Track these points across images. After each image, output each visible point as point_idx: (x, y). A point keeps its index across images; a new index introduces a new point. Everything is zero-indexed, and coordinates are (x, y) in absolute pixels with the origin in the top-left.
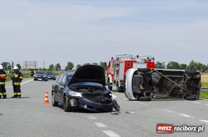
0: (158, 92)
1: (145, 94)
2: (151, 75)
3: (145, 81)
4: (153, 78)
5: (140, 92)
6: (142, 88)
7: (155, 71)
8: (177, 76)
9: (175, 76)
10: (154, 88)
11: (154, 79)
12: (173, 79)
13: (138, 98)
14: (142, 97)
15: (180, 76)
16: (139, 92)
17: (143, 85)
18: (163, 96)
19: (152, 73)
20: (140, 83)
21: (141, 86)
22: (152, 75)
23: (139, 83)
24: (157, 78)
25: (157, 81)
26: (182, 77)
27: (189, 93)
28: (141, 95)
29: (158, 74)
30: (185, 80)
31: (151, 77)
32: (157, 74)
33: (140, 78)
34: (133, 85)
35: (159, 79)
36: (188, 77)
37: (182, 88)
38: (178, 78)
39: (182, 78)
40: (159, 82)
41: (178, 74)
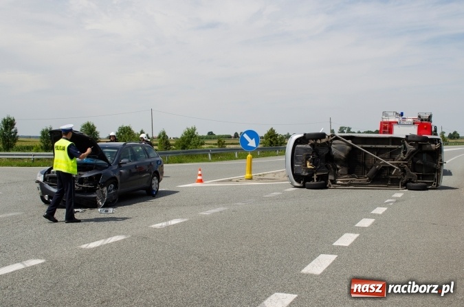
0: (345, 175)
1: (315, 177)
2: (331, 144)
3: (317, 155)
4: (333, 149)
5: (307, 174)
6: (309, 167)
7: (337, 139)
8: (388, 146)
9: (384, 146)
11: (335, 150)
12: (379, 152)
13: (304, 183)
14: (311, 183)
15: (396, 146)
16: (304, 173)
17: (314, 162)
18: (356, 181)
19: (331, 141)
20: (307, 159)
21: (308, 164)
22: (333, 146)
23: (304, 158)
24: (342, 150)
25: (343, 155)
26: (400, 147)
27: (413, 176)
28: (309, 178)
30: (405, 153)
31: (330, 149)
32: (341, 142)
33: (306, 150)
34: (295, 161)
35: (347, 152)
36: (411, 148)
38: (391, 149)
39: (400, 149)
40: (345, 156)
41: (390, 142)
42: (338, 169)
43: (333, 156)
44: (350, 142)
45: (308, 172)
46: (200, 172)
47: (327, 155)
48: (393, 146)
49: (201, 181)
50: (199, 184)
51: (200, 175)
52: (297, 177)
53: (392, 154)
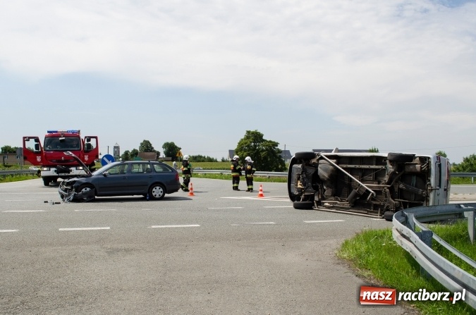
0: (331, 196)
1: (303, 197)
2: (318, 164)
3: (306, 174)
4: (319, 169)
6: (299, 186)
7: (322, 158)
8: (371, 167)
9: (367, 167)
10: (325, 187)
12: (363, 174)
14: (300, 203)
15: (380, 167)
16: (296, 193)
17: (304, 184)
19: (318, 160)
21: (299, 183)
22: (320, 166)
25: (326, 175)
26: (383, 168)
29: (327, 162)
31: (317, 169)
32: (325, 162)
33: (298, 170)
34: (292, 180)
35: (330, 172)
37: (370, 192)
38: (376, 169)
39: (384, 170)
40: (329, 176)
41: (374, 162)
42: (325, 190)
43: (318, 176)
44: (333, 162)
45: (298, 191)
46: (260, 188)
47: (313, 175)
48: (377, 167)
49: (261, 195)
50: (261, 199)
51: (261, 190)
52: (293, 197)
53: (378, 175)
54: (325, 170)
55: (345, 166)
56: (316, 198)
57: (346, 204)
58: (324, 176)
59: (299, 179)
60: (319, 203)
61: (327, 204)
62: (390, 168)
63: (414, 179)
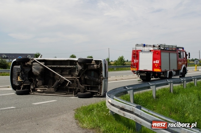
0: (41, 85)
1: (22, 87)
3: (24, 72)
4: (33, 68)
5: (18, 85)
6: (19, 80)
7: (35, 61)
8: (67, 66)
9: (65, 66)
10: (37, 80)
11: (34, 70)
12: (62, 71)
14: (20, 90)
15: (73, 66)
16: (17, 84)
17: (22, 78)
18: (47, 90)
19: (32, 63)
21: (19, 78)
22: (33, 66)
26: (75, 67)
29: (38, 64)
31: (31, 68)
33: (17, 69)
34: (13, 76)
35: (41, 71)
38: (70, 68)
40: (40, 73)
41: (69, 64)
42: (37, 82)
43: (33, 73)
44: (42, 64)
45: (19, 83)
47: (29, 72)
48: (71, 66)
52: (14, 87)
53: (71, 72)
54: (38, 69)
55: (50, 66)
56: (32, 87)
57: (52, 89)
58: (37, 73)
59: (18, 75)
60: (34, 90)
61: (39, 90)
62: (80, 67)
63: (93, 73)
